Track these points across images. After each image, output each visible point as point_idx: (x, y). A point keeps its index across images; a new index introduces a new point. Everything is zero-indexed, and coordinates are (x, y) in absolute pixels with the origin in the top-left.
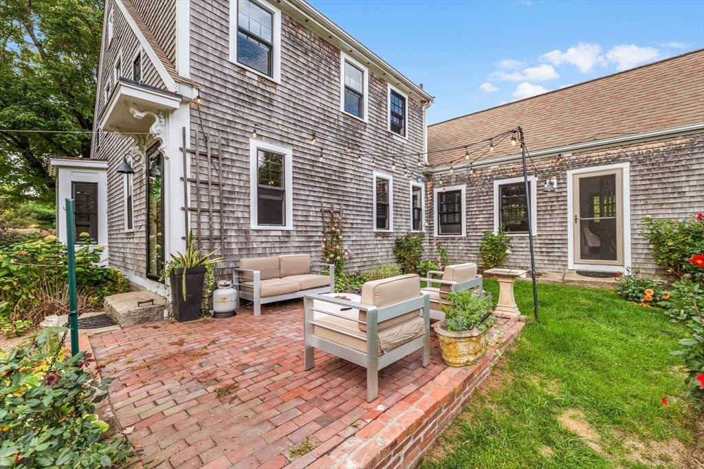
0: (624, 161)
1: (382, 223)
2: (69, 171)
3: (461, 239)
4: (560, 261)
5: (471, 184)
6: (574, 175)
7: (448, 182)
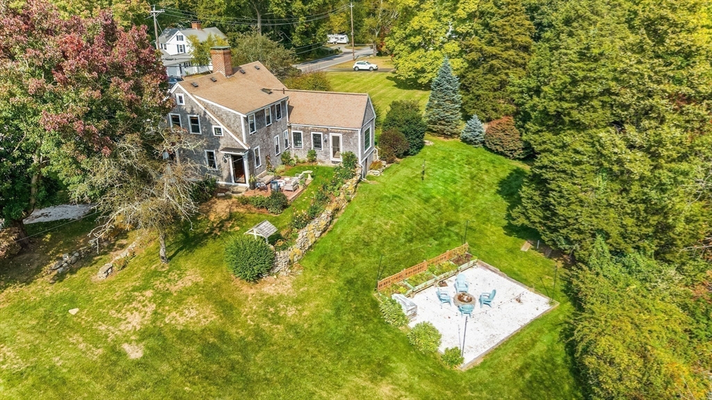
0: (341, 133)
1: (277, 151)
4: (329, 158)
5: (304, 131)
6: (331, 135)
7: (296, 129)
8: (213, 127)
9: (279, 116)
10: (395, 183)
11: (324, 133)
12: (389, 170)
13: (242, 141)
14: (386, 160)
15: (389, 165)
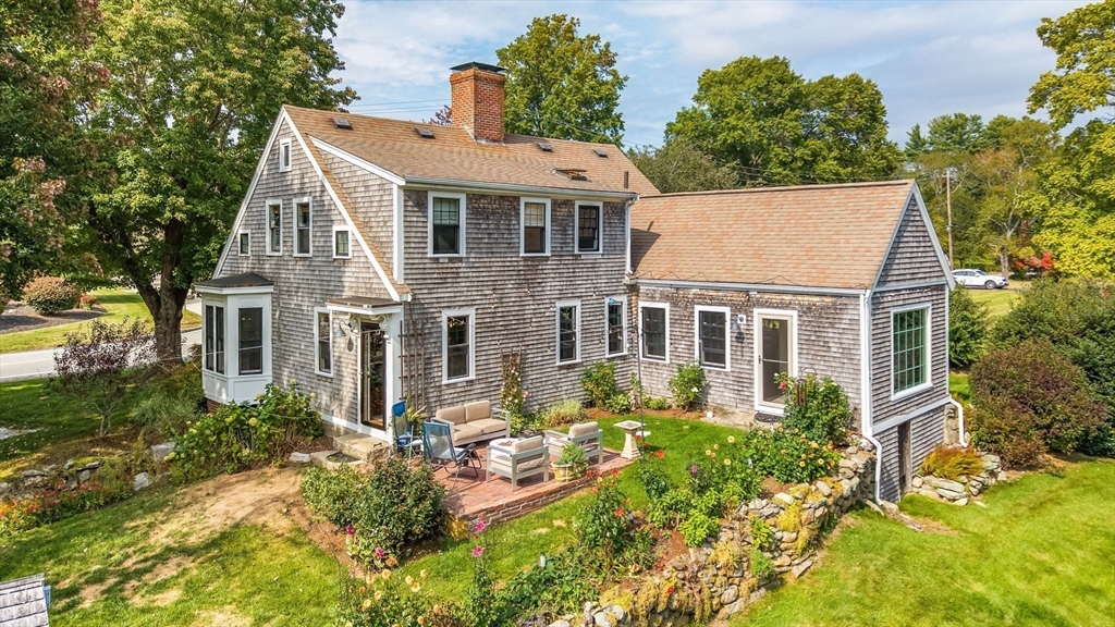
0: (794, 309)
1: (567, 352)
2: (235, 299)
3: (664, 365)
4: (749, 400)
5: (674, 304)
6: (759, 314)
7: (652, 298)
8: (336, 228)
9: (587, 243)
10: (1040, 547)
11: (737, 309)
12: (1015, 492)
13: (388, 270)
14: (998, 452)
15: (1014, 475)
